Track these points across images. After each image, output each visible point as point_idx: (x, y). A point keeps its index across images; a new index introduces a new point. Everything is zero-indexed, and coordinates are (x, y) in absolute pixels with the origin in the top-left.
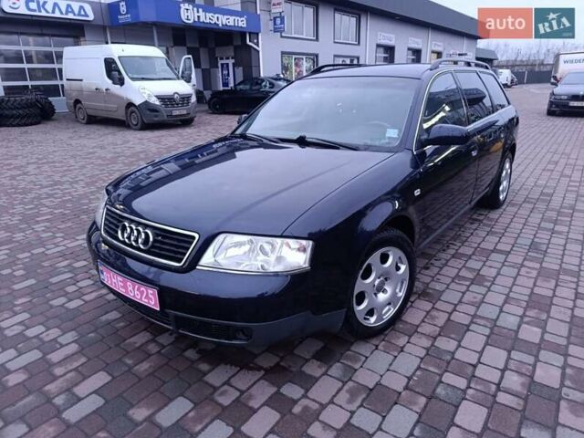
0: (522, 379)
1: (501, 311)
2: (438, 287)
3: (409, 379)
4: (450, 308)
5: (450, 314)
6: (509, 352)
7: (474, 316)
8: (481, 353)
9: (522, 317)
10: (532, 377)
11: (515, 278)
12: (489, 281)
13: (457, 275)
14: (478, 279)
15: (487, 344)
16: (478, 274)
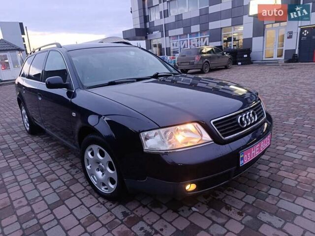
11: (24, 193)
12: (36, 182)
16: (46, 181)
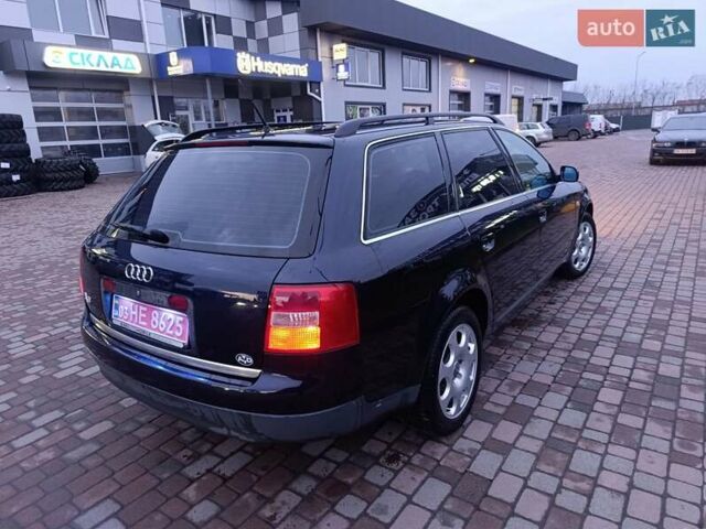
0: (648, 374)
1: (624, 331)
2: (564, 317)
3: (555, 377)
4: (579, 331)
5: (580, 335)
6: (635, 358)
7: (602, 335)
8: (612, 359)
9: (643, 335)
10: (656, 372)
11: (634, 308)
12: (610, 311)
13: (580, 308)
14: (599, 309)
15: (615, 353)
16: (599, 306)
